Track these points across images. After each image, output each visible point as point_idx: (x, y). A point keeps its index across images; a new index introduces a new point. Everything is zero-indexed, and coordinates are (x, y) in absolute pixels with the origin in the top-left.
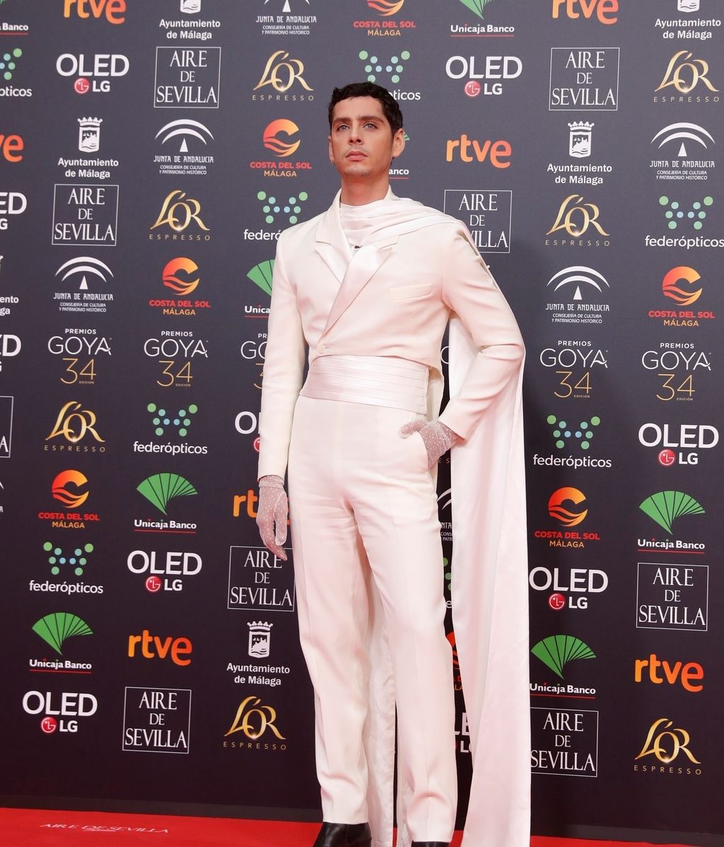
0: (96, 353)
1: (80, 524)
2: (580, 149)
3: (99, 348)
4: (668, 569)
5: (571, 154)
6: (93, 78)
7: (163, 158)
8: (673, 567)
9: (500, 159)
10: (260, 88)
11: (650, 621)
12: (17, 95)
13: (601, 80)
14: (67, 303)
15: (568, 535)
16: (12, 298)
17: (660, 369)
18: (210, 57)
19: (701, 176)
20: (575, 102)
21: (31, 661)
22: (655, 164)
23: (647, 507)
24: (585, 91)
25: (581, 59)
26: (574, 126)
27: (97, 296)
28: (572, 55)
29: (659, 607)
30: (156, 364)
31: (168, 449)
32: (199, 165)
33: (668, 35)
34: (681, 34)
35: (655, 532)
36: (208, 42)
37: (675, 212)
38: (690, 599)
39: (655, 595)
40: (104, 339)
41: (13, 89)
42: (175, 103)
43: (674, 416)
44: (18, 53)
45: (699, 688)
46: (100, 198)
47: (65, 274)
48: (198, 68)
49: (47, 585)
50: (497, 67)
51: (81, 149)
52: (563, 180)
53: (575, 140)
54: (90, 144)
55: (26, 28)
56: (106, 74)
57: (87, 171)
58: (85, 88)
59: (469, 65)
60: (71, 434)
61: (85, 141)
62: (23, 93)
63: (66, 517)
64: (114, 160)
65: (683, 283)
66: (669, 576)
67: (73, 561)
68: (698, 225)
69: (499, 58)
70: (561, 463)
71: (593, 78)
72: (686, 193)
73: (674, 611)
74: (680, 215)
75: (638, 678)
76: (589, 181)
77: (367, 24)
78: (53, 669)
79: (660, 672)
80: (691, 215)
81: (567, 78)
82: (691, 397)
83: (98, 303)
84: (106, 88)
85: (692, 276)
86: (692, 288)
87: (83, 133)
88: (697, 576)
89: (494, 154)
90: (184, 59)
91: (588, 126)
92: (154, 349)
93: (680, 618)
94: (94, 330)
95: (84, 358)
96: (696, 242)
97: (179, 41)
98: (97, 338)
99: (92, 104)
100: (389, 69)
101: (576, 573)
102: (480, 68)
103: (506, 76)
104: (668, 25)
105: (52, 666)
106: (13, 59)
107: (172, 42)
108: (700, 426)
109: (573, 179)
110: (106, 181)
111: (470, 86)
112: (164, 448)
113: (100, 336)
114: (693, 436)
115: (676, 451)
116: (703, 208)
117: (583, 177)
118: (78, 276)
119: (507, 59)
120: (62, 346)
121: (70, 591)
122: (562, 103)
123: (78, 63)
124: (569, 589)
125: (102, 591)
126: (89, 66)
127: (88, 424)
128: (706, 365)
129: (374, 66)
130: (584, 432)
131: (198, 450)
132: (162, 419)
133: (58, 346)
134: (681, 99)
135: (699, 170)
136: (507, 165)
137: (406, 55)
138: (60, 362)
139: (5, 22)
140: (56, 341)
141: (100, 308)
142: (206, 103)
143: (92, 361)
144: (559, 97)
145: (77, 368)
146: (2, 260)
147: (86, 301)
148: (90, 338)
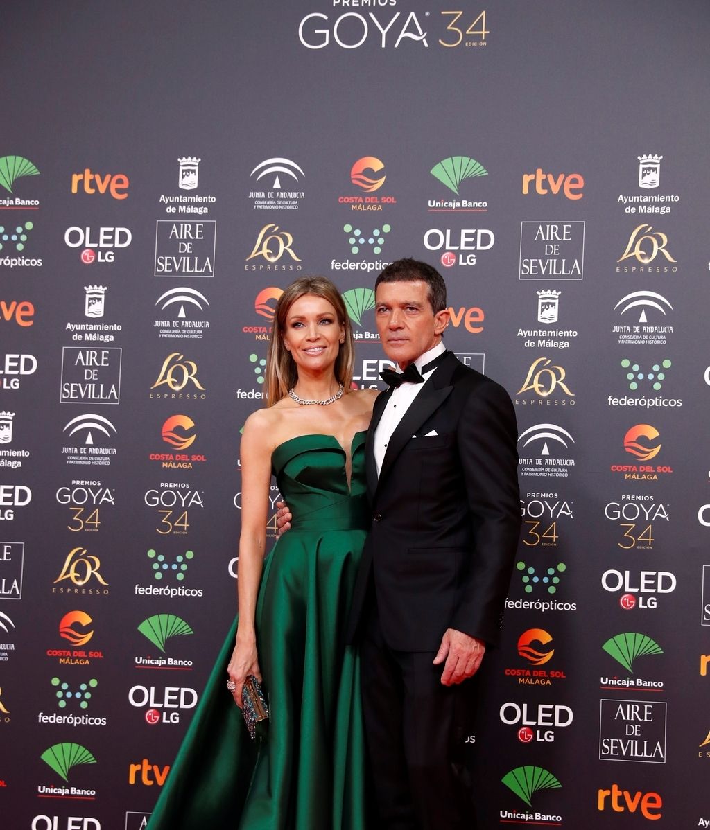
0: (100, 503)
1: (85, 661)
2: (549, 315)
3: (103, 499)
4: (628, 705)
5: (539, 320)
6: (99, 249)
7: (162, 323)
8: (633, 703)
9: (473, 324)
10: (253, 258)
11: (612, 753)
12: (29, 265)
13: (568, 252)
14: (75, 457)
15: (536, 673)
16: (23, 452)
17: (622, 520)
18: (207, 230)
19: (662, 340)
20: (543, 272)
21: (40, 787)
22: (617, 329)
23: (609, 647)
24: (553, 261)
25: (549, 232)
26: (542, 294)
27: (101, 451)
28: (540, 228)
29: (621, 741)
30: (156, 514)
31: (167, 592)
32: (195, 330)
33: (630, 210)
34: (642, 209)
35: (616, 670)
36: (204, 216)
37: (636, 374)
38: (649, 733)
39: (616, 729)
40: (108, 490)
41: (24, 259)
42: (174, 272)
43: (635, 563)
44: (29, 226)
45: (658, 817)
46: (104, 360)
47: (73, 430)
48: (195, 240)
49: (54, 717)
50: (471, 240)
51: (87, 314)
52: (532, 344)
53: (544, 307)
54: (95, 310)
55: (37, 203)
56: (110, 246)
57: (93, 335)
58: (91, 259)
59: (445, 238)
60: (77, 578)
61: (90, 307)
62: (33, 262)
63: (72, 654)
64: (117, 325)
65: (643, 440)
66: (629, 712)
67: (78, 695)
68: (657, 386)
69: (473, 231)
70: (529, 606)
71: (560, 249)
72: (646, 355)
73: (634, 744)
74: (641, 376)
75: (601, 807)
76: (556, 345)
77: (351, 200)
78: (60, 795)
79: (622, 801)
80: (651, 377)
81: (536, 249)
82: (650, 546)
83: (103, 456)
84: (110, 258)
85: (652, 433)
86: (652, 444)
87: (89, 300)
88: (656, 712)
89: (468, 320)
90: (183, 231)
91: (555, 294)
92: (154, 499)
93: (640, 750)
94: (99, 482)
95: (89, 507)
96: (655, 402)
97: (178, 215)
99: (97, 273)
100: (371, 241)
101: (543, 709)
102: (455, 240)
103: (479, 247)
104: (630, 201)
105: (58, 792)
106: (25, 232)
107: (171, 216)
108: (659, 573)
109: (541, 344)
110: (110, 344)
111: (446, 257)
112: (162, 591)
113: (104, 487)
114: (652, 582)
115: (636, 596)
116: (662, 370)
117: (550, 342)
118: (85, 432)
119: (480, 232)
120: (69, 496)
121: (76, 723)
122: (531, 273)
123: (85, 235)
124: (537, 724)
125: (105, 723)
126: (95, 238)
127: (93, 569)
128: (665, 516)
129: (357, 238)
130: (551, 577)
131: (194, 593)
132: (161, 564)
133: (65, 497)
134: (642, 269)
135: (659, 335)
136: (480, 330)
137: (387, 228)
138: (67, 512)
139: (18, 197)
140: (64, 492)
141: (105, 462)
142: (202, 273)
143: (97, 510)
144: (528, 268)
145: (83, 516)
146: (14, 417)
147: (91, 455)
148: (95, 489)
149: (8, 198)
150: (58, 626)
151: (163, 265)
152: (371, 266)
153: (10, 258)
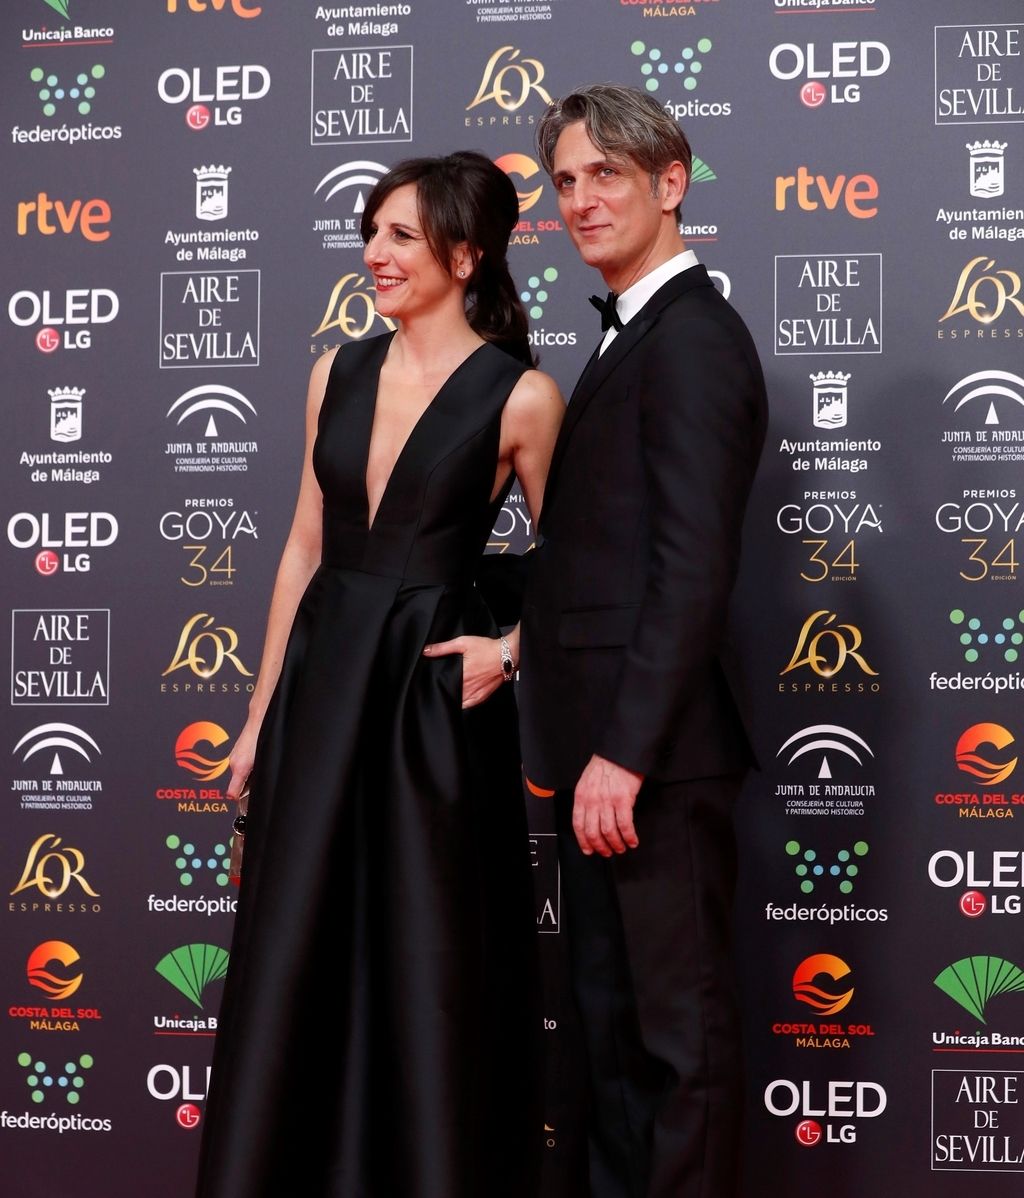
0: (234, 537)
2: (987, 184)
3: (238, 529)
5: (973, 193)
6: (215, 103)
7: (327, 224)
9: (860, 204)
10: (475, 107)
12: (99, 137)
13: (1016, 75)
14: (188, 460)
15: (988, 799)
16: (101, 454)
18: (396, 61)
20: (976, 110)
24: (991, 92)
25: (983, 43)
26: (975, 148)
27: (232, 447)
28: (967, 36)
36: (392, 39)
40: (245, 513)
41: (92, 128)
42: (344, 137)
44: (98, 71)
46: (232, 291)
47: (182, 414)
48: (378, 79)
50: (851, 59)
52: (962, 235)
53: (979, 170)
54: (213, 206)
55: (110, 32)
56: (235, 97)
58: (203, 120)
59: (805, 58)
60: (200, 666)
61: (205, 202)
62: (107, 133)
63: (198, 795)
69: (853, 45)
70: (974, 685)
71: (1002, 72)
76: (1003, 234)
81: (962, 72)
83: (236, 455)
84: (235, 118)
89: (851, 196)
90: (356, 66)
91: (998, 148)
94: (230, 501)
95: (216, 544)
97: (348, 40)
98: (234, 513)
99: (214, 145)
100: (679, 68)
101: (1002, 859)
102: (823, 63)
103: (865, 72)
106: (92, 82)
107: (337, 41)
109: (978, 233)
110: (240, 263)
111: (809, 91)
113: (239, 508)
118: (203, 415)
119: (865, 46)
120: (181, 527)
122: (955, 113)
123: (192, 82)
126: (208, 85)
127: (226, 649)
129: (655, 64)
133: (174, 528)
136: (873, 212)
137: (705, 46)
138: (178, 554)
139: (78, 25)
140: (172, 520)
141: (238, 465)
142: (392, 134)
143: (229, 548)
144: (950, 104)
145: (207, 560)
146: (83, 396)
147: (216, 455)
148: (224, 513)
149: (63, 28)
150: (173, 749)
151: (324, 124)
152: (681, 110)
153: (68, 128)
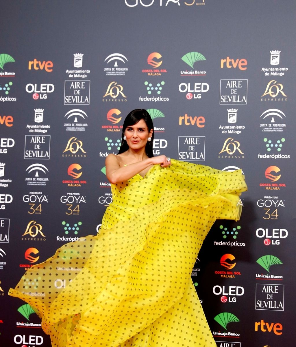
0: (42, 202)
2: (232, 120)
3: (43, 200)
4: (268, 286)
5: (229, 122)
6: (40, 93)
7: (67, 125)
8: (270, 285)
9: (200, 124)
10: (106, 96)
12: (11, 100)
13: (240, 92)
14: (30, 182)
15: (228, 273)
17: (264, 207)
18: (86, 84)
19: (280, 130)
20: (230, 101)
21: (17, 323)
22: (262, 125)
23: (259, 261)
24: (234, 96)
25: (233, 84)
26: (229, 111)
28: (229, 82)
30: (65, 206)
31: (70, 239)
32: (81, 127)
33: (267, 74)
34: (272, 74)
35: (263, 271)
36: (85, 79)
37: (270, 144)
38: (277, 298)
39: (263, 296)
40: (45, 196)
41: (9, 98)
42: (72, 103)
43: (270, 225)
44: (11, 84)
45: (281, 334)
46: (43, 140)
47: (30, 170)
48: (81, 89)
50: (199, 88)
52: (225, 132)
53: (230, 116)
54: (39, 119)
55: (14, 74)
56: (45, 92)
58: (37, 97)
59: (188, 87)
60: (32, 234)
61: (37, 118)
62: (13, 99)
63: (30, 266)
65: (273, 173)
66: (268, 289)
68: (279, 150)
69: (200, 84)
70: (225, 244)
71: (237, 91)
72: (274, 137)
73: (270, 303)
74: (272, 145)
75: (256, 330)
76: (236, 132)
77: (148, 71)
78: (26, 326)
79: (265, 327)
80: (276, 145)
81: (227, 91)
82: (277, 218)
83: (43, 182)
84: (45, 97)
85: (277, 170)
86: (277, 174)
88: (280, 289)
89: (198, 122)
90: (76, 85)
91: (235, 110)
92: (65, 200)
93: (273, 305)
94: (41, 193)
95: (37, 203)
96: (278, 156)
97: (74, 78)
99: (40, 104)
100: (156, 89)
101: (231, 288)
102: (192, 88)
103: (203, 91)
104: (267, 70)
106: (9, 86)
107: (71, 79)
108: (280, 229)
109: (229, 132)
110: (45, 134)
111: (188, 95)
112: (68, 239)
113: (43, 195)
114: (278, 233)
115: (271, 239)
116: (281, 143)
117: (233, 131)
118: (35, 171)
119: (203, 84)
120: (29, 199)
122: (225, 102)
123: (34, 87)
126: (38, 88)
127: (39, 230)
128: (283, 205)
129: (150, 87)
130: (234, 232)
132: (68, 227)
134: (272, 100)
135: (279, 128)
136: (203, 126)
137: (163, 83)
139: (6, 71)
140: (26, 197)
141: (44, 184)
142: (84, 103)
143: (40, 205)
144: (223, 99)
145: (35, 207)
146: (5, 165)
147: (38, 181)
148: (39, 196)
150: (24, 254)
151: (67, 100)
152: (156, 99)
153: (3, 98)
